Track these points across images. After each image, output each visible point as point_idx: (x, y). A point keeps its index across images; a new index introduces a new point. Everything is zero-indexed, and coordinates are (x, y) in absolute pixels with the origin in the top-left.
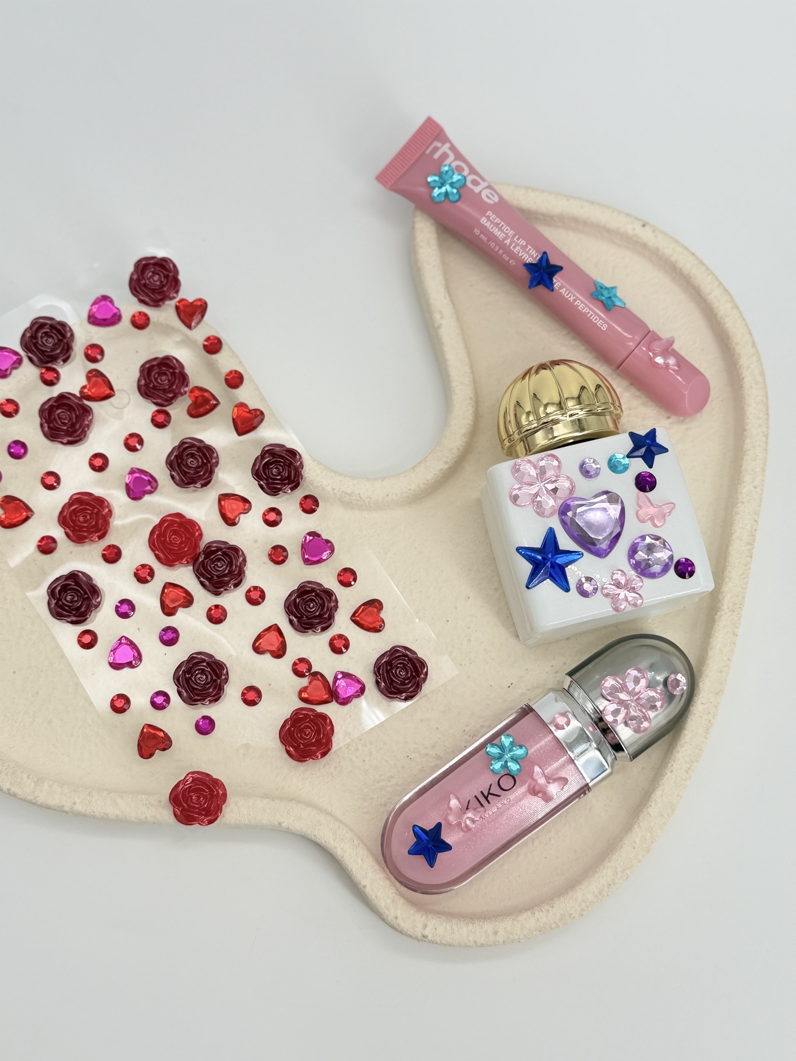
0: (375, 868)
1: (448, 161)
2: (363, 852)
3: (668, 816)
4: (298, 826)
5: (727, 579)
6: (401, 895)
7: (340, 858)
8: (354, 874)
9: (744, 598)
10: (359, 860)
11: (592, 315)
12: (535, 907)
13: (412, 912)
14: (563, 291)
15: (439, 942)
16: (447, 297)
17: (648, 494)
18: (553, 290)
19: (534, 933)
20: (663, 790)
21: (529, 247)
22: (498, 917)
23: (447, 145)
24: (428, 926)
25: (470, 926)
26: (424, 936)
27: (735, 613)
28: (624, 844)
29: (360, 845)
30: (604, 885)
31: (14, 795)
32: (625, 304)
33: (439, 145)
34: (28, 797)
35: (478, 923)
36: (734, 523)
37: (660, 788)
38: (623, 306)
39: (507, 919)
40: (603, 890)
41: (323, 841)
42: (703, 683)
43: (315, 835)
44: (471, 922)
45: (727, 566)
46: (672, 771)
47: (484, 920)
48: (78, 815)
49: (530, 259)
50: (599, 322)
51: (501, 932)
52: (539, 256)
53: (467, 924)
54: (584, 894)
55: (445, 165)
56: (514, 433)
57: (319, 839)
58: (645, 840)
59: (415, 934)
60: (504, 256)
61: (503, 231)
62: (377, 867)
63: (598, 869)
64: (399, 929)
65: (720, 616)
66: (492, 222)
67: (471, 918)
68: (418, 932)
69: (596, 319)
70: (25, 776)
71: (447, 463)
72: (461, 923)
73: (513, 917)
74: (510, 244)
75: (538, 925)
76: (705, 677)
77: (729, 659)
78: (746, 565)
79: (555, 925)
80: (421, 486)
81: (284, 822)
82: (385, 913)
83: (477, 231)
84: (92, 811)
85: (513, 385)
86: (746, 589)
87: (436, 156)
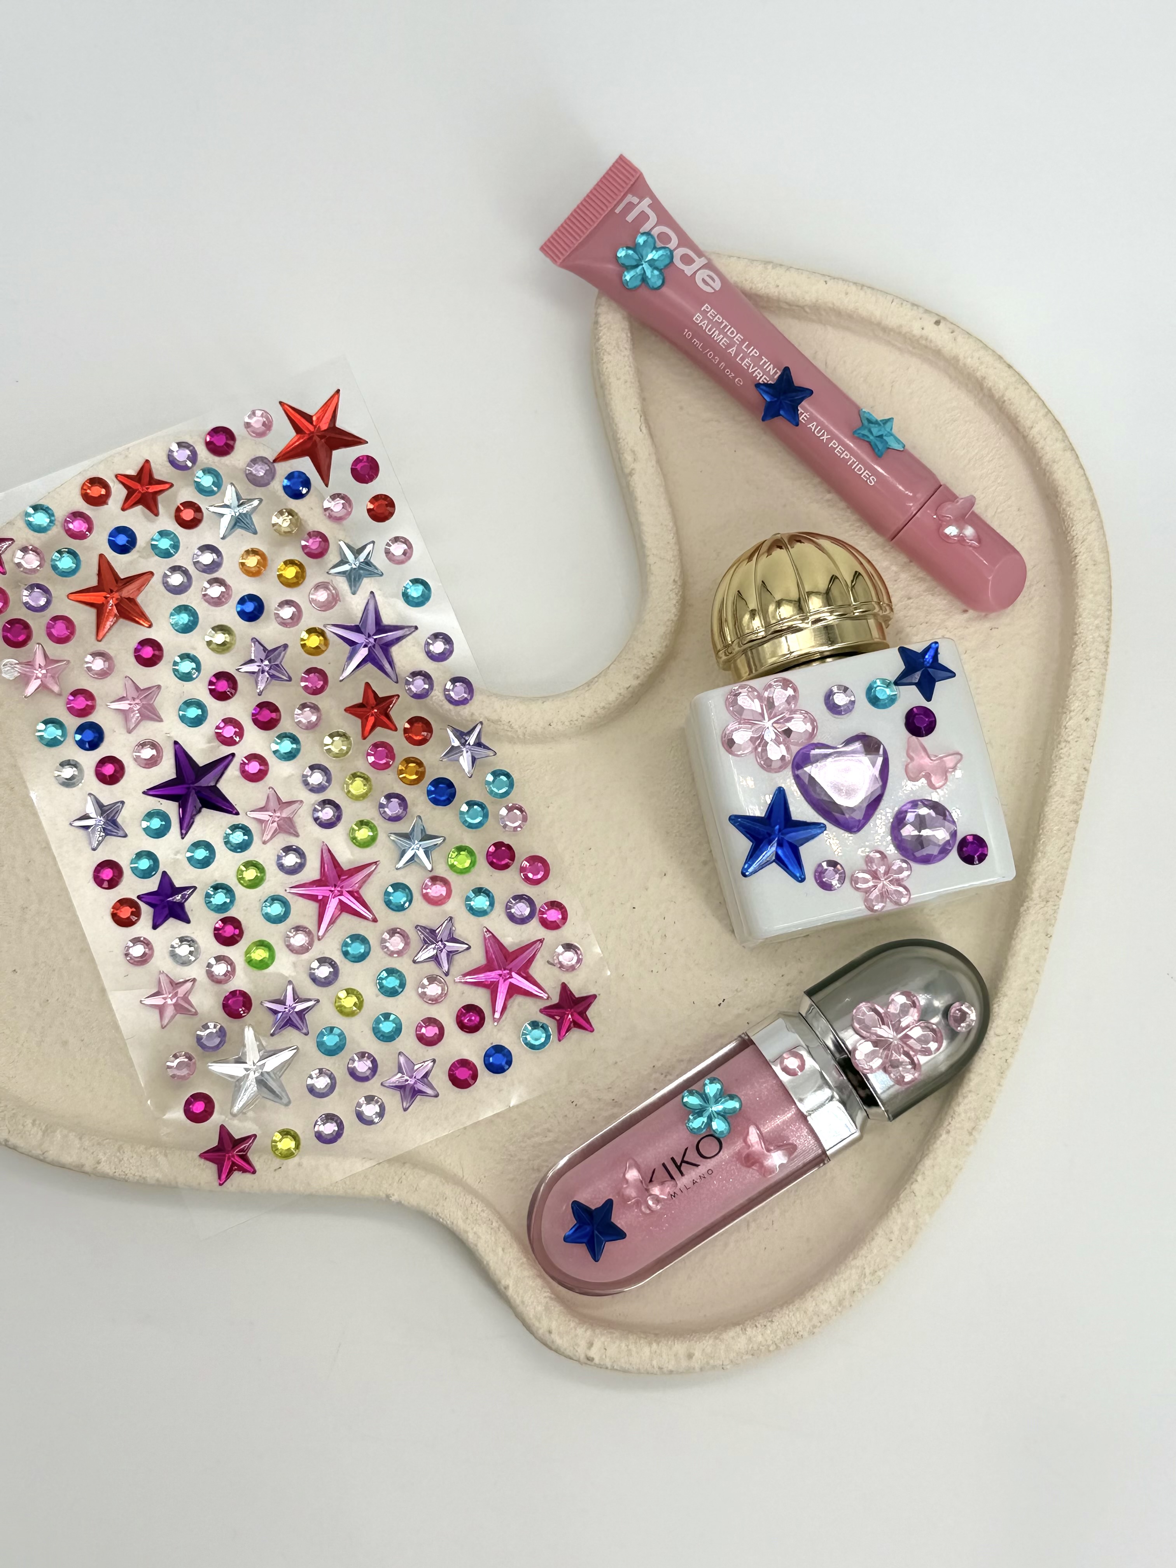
0: (521, 1261)
1: (646, 227)
2: (504, 1237)
3: (941, 1195)
4: (413, 1200)
5: (1040, 854)
6: (559, 1299)
7: (472, 1246)
8: (492, 1268)
9: (1063, 881)
10: (500, 1250)
11: (854, 462)
12: (746, 1321)
13: (572, 1325)
14: (812, 426)
15: (609, 1368)
16: (644, 429)
17: (925, 740)
18: (797, 425)
19: (744, 1358)
20: (935, 1159)
21: (765, 359)
22: (694, 1334)
23: (647, 201)
24: (594, 1346)
25: (654, 1346)
26: (590, 1359)
27: (1050, 903)
28: (877, 1234)
29: (501, 1229)
30: (845, 1292)
31: (14, 1148)
32: (904, 447)
33: (635, 200)
34: (34, 1152)
35: (665, 1342)
36: (1053, 772)
37: (931, 1156)
38: (902, 449)
39: (707, 1338)
40: (844, 1299)
41: (448, 1222)
42: (999, 1006)
43: (438, 1214)
44: (655, 1341)
45: (1041, 834)
46: (948, 1132)
47: (675, 1337)
48: (104, 1176)
49: (765, 376)
50: (865, 474)
51: (698, 1354)
52: (779, 373)
53: (650, 1344)
54: (816, 1304)
55: (643, 234)
56: (733, 642)
57: (443, 1219)
58: (907, 1229)
59: (575, 1355)
60: (728, 372)
61: (725, 334)
62: (525, 1260)
63: (838, 1270)
64: (553, 1347)
65: (1028, 908)
66: (710, 321)
67: (656, 1335)
68: (581, 1351)
69: (860, 469)
70: (29, 1122)
71: (638, 678)
72: (642, 1342)
73: (716, 1334)
74: (737, 355)
75: (751, 1346)
76: (1001, 999)
77: (1037, 971)
78: (1068, 834)
79: (775, 1346)
80: (599, 711)
81: (393, 1195)
82: (534, 1325)
83: (688, 334)
84: (123, 1173)
85: (735, 567)
86: (1067, 869)
87: (630, 218)
